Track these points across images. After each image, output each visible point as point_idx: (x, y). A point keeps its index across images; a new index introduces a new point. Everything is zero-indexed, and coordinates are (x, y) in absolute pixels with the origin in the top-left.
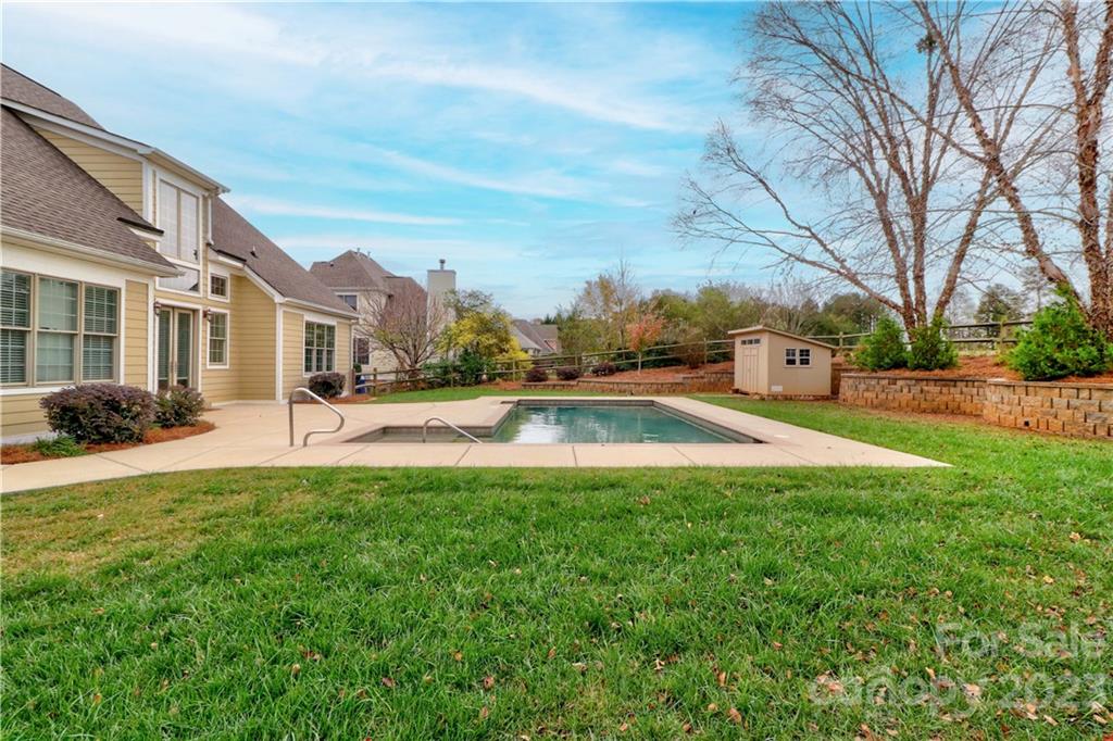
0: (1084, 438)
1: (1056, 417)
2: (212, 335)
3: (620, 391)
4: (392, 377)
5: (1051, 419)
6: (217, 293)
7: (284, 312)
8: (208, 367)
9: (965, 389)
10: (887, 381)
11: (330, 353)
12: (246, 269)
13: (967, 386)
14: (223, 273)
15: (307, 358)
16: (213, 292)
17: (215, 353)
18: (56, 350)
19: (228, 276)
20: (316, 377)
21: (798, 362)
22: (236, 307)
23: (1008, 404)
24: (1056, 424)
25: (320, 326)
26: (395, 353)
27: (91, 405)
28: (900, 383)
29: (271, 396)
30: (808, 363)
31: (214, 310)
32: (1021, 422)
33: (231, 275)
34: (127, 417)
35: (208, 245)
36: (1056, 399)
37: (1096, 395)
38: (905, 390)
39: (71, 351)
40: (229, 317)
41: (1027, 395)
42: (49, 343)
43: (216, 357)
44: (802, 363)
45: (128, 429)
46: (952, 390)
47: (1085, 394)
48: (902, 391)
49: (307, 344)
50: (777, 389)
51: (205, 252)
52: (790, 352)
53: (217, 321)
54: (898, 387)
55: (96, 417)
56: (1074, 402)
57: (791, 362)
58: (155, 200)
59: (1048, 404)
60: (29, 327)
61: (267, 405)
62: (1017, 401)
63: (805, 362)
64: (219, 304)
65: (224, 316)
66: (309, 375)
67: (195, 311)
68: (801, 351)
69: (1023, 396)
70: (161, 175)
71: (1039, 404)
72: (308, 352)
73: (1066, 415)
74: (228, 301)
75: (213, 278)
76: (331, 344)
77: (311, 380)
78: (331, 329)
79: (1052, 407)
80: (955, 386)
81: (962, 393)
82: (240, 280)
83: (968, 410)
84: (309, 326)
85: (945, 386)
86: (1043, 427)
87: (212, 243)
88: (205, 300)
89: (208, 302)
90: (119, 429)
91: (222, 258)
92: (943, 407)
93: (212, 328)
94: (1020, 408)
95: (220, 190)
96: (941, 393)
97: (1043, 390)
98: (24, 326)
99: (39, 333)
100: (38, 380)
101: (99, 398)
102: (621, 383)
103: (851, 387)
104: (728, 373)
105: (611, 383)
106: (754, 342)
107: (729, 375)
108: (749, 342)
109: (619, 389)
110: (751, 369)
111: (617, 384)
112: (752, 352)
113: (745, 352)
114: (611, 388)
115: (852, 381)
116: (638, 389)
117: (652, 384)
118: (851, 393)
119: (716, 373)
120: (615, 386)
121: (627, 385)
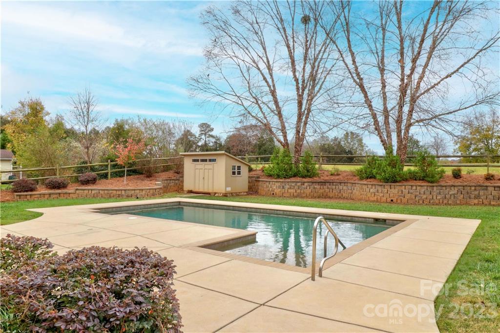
0: (416, 204)
1: (404, 197)
3: (128, 196)
5: (402, 198)
9: (329, 186)
10: (300, 183)
13: (330, 185)
21: (236, 173)
23: (381, 193)
24: (404, 200)
28: (306, 184)
30: (240, 174)
32: (389, 200)
36: (404, 190)
37: (418, 188)
38: (308, 188)
41: (391, 189)
44: (238, 174)
46: (324, 186)
47: (414, 188)
48: (307, 188)
50: (229, 189)
52: (234, 167)
54: (305, 186)
56: (411, 191)
57: (234, 173)
59: (401, 192)
62: (386, 191)
63: (239, 173)
68: (238, 167)
69: (389, 189)
71: (397, 192)
73: (408, 196)
79: (402, 193)
80: (325, 185)
81: (328, 188)
83: (331, 196)
85: (322, 185)
86: (399, 201)
92: (321, 195)
94: (388, 194)
96: (320, 188)
97: (398, 187)
102: (129, 190)
103: (279, 187)
104: (173, 180)
105: (119, 190)
106: (208, 160)
107: (173, 181)
108: (203, 161)
109: (127, 195)
110: (205, 178)
111: (125, 190)
112: (206, 167)
113: (198, 167)
114: (119, 194)
115: (279, 184)
116: (141, 193)
117: (150, 189)
118: (279, 190)
119: (167, 180)
120: (123, 192)
121: (133, 192)
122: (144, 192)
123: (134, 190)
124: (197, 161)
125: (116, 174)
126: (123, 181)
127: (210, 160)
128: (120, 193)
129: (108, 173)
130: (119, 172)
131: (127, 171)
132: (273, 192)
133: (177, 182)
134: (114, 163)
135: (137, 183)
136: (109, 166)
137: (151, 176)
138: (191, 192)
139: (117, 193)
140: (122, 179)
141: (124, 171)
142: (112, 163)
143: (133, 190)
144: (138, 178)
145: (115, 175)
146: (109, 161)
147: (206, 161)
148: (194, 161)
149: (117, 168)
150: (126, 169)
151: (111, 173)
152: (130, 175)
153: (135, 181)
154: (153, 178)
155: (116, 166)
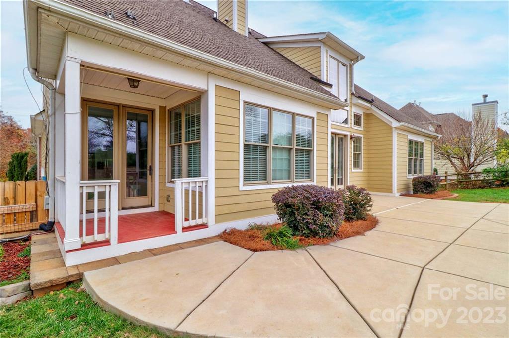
2: (354, 151)
4: (455, 177)
6: (357, 125)
7: (397, 133)
8: (353, 171)
11: (421, 160)
12: (373, 108)
14: (360, 112)
15: (409, 164)
16: (355, 124)
17: (355, 161)
18: (282, 159)
19: (362, 113)
20: (417, 178)
22: (367, 131)
25: (416, 143)
26: (451, 161)
27: (303, 203)
29: (390, 190)
31: (356, 135)
33: (364, 113)
34: (326, 215)
35: (353, 94)
39: (289, 160)
40: (362, 140)
42: (279, 155)
43: (357, 165)
45: (328, 227)
49: (409, 156)
51: (351, 99)
53: (357, 141)
55: (306, 214)
58: (327, 69)
60: (268, 144)
61: (388, 196)
64: (357, 131)
65: (360, 138)
66: (411, 177)
67: (346, 136)
70: (330, 53)
72: (410, 160)
74: (362, 129)
75: (355, 114)
76: (422, 155)
77: (414, 180)
78: (422, 144)
82: (368, 115)
84: (410, 142)
87: (355, 93)
88: (351, 130)
89: (353, 131)
90: (322, 226)
91: (360, 101)
93: (354, 145)
95: (360, 58)
98: (266, 143)
99: (273, 147)
100: (273, 180)
101: (308, 198)
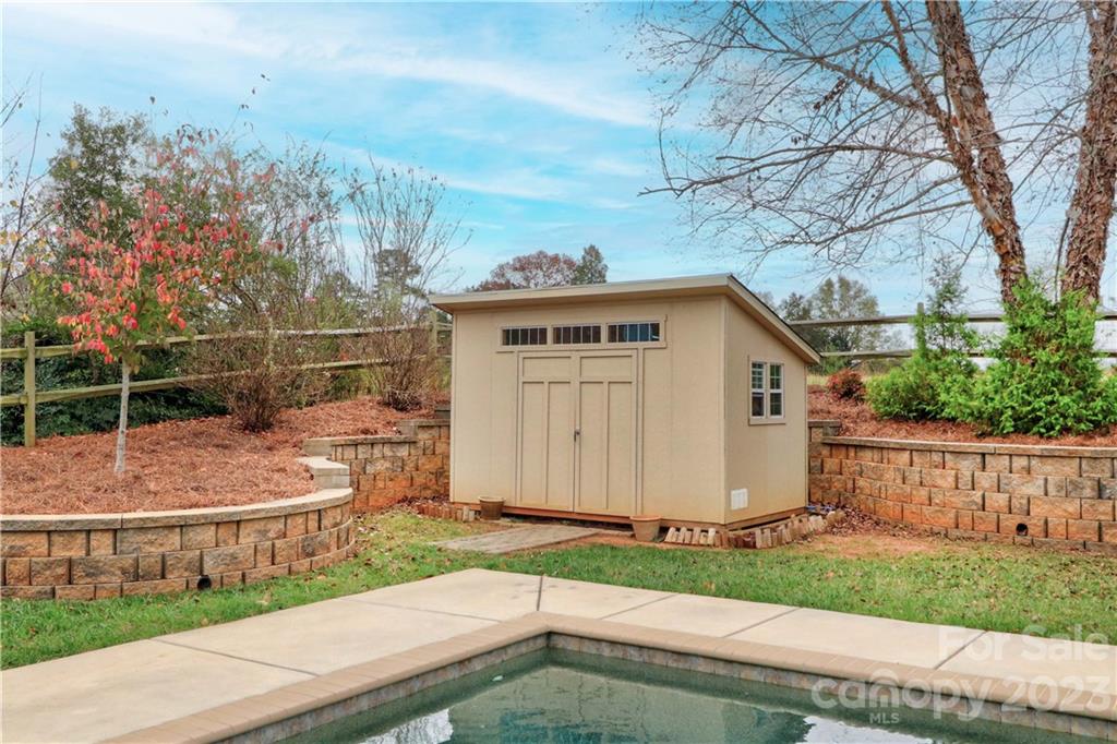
21: (766, 404)
30: (778, 409)
44: (771, 412)
50: (745, 499)
52: (757, 373)
57: (757, 405)
63: (776, 404)
68: (772, 368)
102: (142, 527)
103: (1069, 489)
104: (385, 442)
105: (68, 531)
106: (604, 334)
107: (387, 451)
108: (566, 335)
109: (128, 561)
110: (584, 433)
111: (115, 531)
112: (594, 370)
113: (536, 370)
114: (70, 563)
115: (1069, 469)
116: (232, 548)
117: (288, 516)
118: (1072, 507)
119: (356, 445)
120: (102, 547)
121: (175, 539)
122: (248, 538)
123: (183, 526)
124: (535, 336)
125: (73, 416)
126: (110, 456)
127: (617, 333)
128: (76, 552)
129: (22, 408)
130: (89, 401)
131: (133, 396)
132: (1019, 520)
133: (403, 452)
134: (58, 350)
135: (194, 466)
136: (30, 368)
137: (268, 426)
138: (495, 512)
139: (60, 553)
140: (101, 441)
141: (117, 397)
142: (48, 352)
143: (170, 527)
144: (197, 435)
145: (65, 419)
146: (30, 338)
147: (589, 335)
148: (512, 337)
149: (76, 381)
150: (126, 386)
151: (40, 406)
152: (152, 420)
153: (183, 456)
154: (280, 436)
155: (71, 368)
